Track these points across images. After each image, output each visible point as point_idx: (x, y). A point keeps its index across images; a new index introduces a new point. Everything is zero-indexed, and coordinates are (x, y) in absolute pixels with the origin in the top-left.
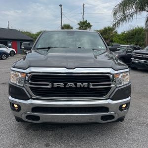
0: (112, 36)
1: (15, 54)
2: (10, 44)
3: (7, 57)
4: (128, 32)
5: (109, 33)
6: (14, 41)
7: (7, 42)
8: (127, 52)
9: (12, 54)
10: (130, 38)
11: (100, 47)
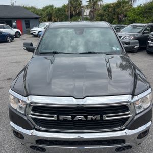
0: (126, 11)
1: (20, 35)
2: (14, 24)
3: (13, 39)
4: (145, 5)
5: (123, 7)
6: (18, 19)
7: (11, 21)
8: (144, 33)
9: (17, 35)
10: (147, 13)
11: (114, 49)
